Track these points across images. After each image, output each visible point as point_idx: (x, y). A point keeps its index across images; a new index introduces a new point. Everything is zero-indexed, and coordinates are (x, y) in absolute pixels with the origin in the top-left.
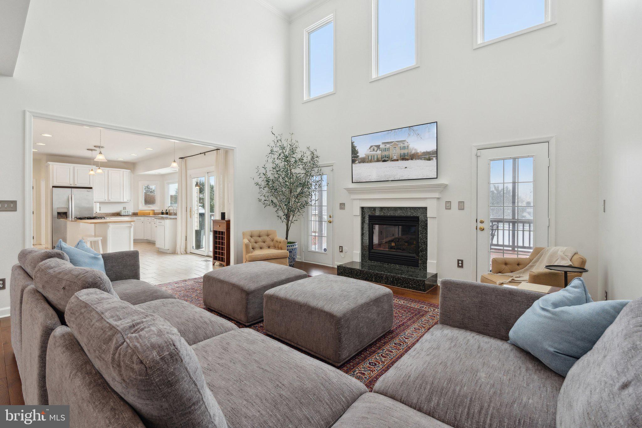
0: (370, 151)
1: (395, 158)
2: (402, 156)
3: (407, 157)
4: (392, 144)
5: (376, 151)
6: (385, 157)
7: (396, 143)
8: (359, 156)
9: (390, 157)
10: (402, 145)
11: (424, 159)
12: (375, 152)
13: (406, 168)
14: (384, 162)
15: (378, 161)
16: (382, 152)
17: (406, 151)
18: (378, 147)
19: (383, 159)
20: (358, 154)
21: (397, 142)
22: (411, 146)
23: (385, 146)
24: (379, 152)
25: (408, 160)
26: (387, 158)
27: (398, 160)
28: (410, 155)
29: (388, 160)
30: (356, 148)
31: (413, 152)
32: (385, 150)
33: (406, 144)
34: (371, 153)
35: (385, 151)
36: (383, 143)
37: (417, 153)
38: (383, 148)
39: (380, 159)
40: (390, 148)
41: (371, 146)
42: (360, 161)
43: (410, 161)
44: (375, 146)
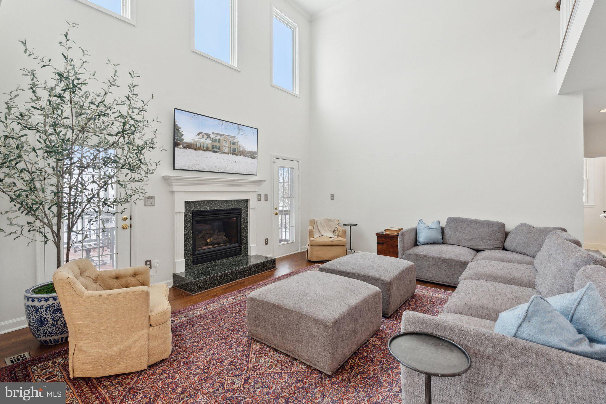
0: (199, 138)
1: (226, 151)
2: (232, 151)
3: (236, 152)
4: (223, 137)
5: (206, 140)
6: (216, 148)
7: (226, 136)
8: (184, 140)
9: (221, 149)
10: (232, 140)
11: (250, 157)
12: (204, 140)
13: (236, 162)
14: (215, 153)
15: (208, 150)
16: (212, 141)
17: (235, 147)
18: (208, 135)
19: (213, 150)
20: (182, 137)
21: (228, 136)
22: (240, 143)
23: (216, 136)
24: (209, 141)
25: (237, 155)
26: (218, 149)
27: (228, 154)
28: (239, 152)
29: (219, 152)
30: (180, 129)
31: (242, 149)
32: (216, 140)
33: (236, 141)
34: (200, 140)
35: (216, 142)
36: (214, 133)
37: (245, 151)
38: (214, 138)
39: (210, 149)
40: (221, 140)
41: (200, 133)
42: (185, 145)
43: (239, 156)
44: (204, 133)
